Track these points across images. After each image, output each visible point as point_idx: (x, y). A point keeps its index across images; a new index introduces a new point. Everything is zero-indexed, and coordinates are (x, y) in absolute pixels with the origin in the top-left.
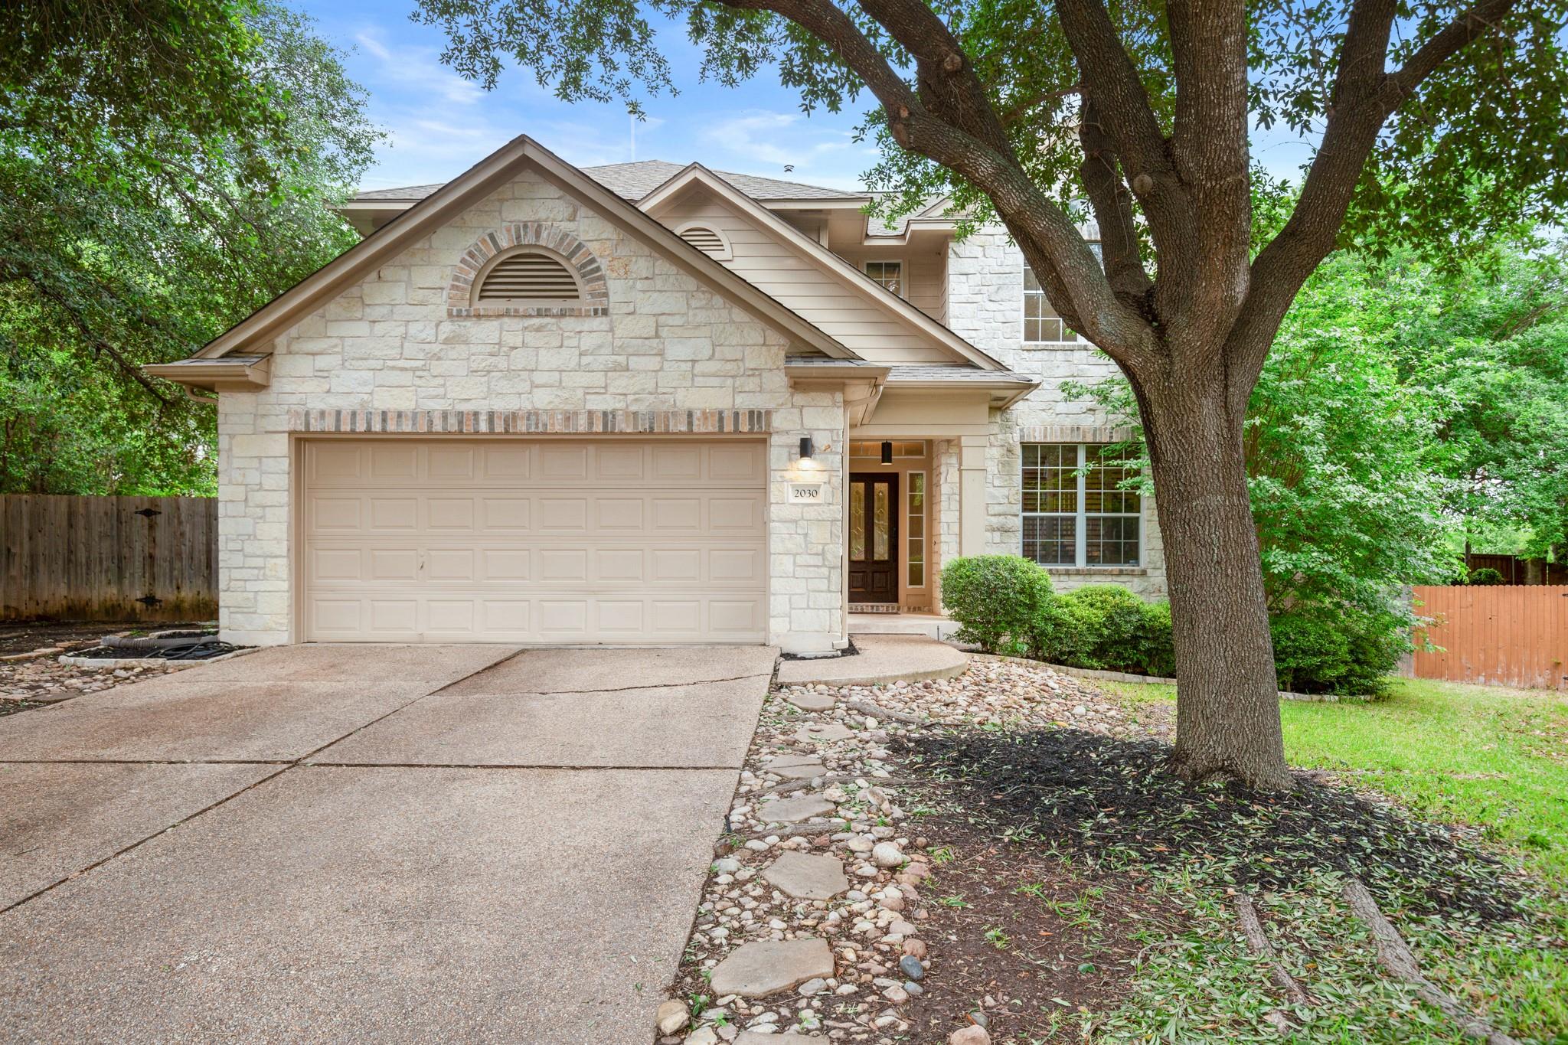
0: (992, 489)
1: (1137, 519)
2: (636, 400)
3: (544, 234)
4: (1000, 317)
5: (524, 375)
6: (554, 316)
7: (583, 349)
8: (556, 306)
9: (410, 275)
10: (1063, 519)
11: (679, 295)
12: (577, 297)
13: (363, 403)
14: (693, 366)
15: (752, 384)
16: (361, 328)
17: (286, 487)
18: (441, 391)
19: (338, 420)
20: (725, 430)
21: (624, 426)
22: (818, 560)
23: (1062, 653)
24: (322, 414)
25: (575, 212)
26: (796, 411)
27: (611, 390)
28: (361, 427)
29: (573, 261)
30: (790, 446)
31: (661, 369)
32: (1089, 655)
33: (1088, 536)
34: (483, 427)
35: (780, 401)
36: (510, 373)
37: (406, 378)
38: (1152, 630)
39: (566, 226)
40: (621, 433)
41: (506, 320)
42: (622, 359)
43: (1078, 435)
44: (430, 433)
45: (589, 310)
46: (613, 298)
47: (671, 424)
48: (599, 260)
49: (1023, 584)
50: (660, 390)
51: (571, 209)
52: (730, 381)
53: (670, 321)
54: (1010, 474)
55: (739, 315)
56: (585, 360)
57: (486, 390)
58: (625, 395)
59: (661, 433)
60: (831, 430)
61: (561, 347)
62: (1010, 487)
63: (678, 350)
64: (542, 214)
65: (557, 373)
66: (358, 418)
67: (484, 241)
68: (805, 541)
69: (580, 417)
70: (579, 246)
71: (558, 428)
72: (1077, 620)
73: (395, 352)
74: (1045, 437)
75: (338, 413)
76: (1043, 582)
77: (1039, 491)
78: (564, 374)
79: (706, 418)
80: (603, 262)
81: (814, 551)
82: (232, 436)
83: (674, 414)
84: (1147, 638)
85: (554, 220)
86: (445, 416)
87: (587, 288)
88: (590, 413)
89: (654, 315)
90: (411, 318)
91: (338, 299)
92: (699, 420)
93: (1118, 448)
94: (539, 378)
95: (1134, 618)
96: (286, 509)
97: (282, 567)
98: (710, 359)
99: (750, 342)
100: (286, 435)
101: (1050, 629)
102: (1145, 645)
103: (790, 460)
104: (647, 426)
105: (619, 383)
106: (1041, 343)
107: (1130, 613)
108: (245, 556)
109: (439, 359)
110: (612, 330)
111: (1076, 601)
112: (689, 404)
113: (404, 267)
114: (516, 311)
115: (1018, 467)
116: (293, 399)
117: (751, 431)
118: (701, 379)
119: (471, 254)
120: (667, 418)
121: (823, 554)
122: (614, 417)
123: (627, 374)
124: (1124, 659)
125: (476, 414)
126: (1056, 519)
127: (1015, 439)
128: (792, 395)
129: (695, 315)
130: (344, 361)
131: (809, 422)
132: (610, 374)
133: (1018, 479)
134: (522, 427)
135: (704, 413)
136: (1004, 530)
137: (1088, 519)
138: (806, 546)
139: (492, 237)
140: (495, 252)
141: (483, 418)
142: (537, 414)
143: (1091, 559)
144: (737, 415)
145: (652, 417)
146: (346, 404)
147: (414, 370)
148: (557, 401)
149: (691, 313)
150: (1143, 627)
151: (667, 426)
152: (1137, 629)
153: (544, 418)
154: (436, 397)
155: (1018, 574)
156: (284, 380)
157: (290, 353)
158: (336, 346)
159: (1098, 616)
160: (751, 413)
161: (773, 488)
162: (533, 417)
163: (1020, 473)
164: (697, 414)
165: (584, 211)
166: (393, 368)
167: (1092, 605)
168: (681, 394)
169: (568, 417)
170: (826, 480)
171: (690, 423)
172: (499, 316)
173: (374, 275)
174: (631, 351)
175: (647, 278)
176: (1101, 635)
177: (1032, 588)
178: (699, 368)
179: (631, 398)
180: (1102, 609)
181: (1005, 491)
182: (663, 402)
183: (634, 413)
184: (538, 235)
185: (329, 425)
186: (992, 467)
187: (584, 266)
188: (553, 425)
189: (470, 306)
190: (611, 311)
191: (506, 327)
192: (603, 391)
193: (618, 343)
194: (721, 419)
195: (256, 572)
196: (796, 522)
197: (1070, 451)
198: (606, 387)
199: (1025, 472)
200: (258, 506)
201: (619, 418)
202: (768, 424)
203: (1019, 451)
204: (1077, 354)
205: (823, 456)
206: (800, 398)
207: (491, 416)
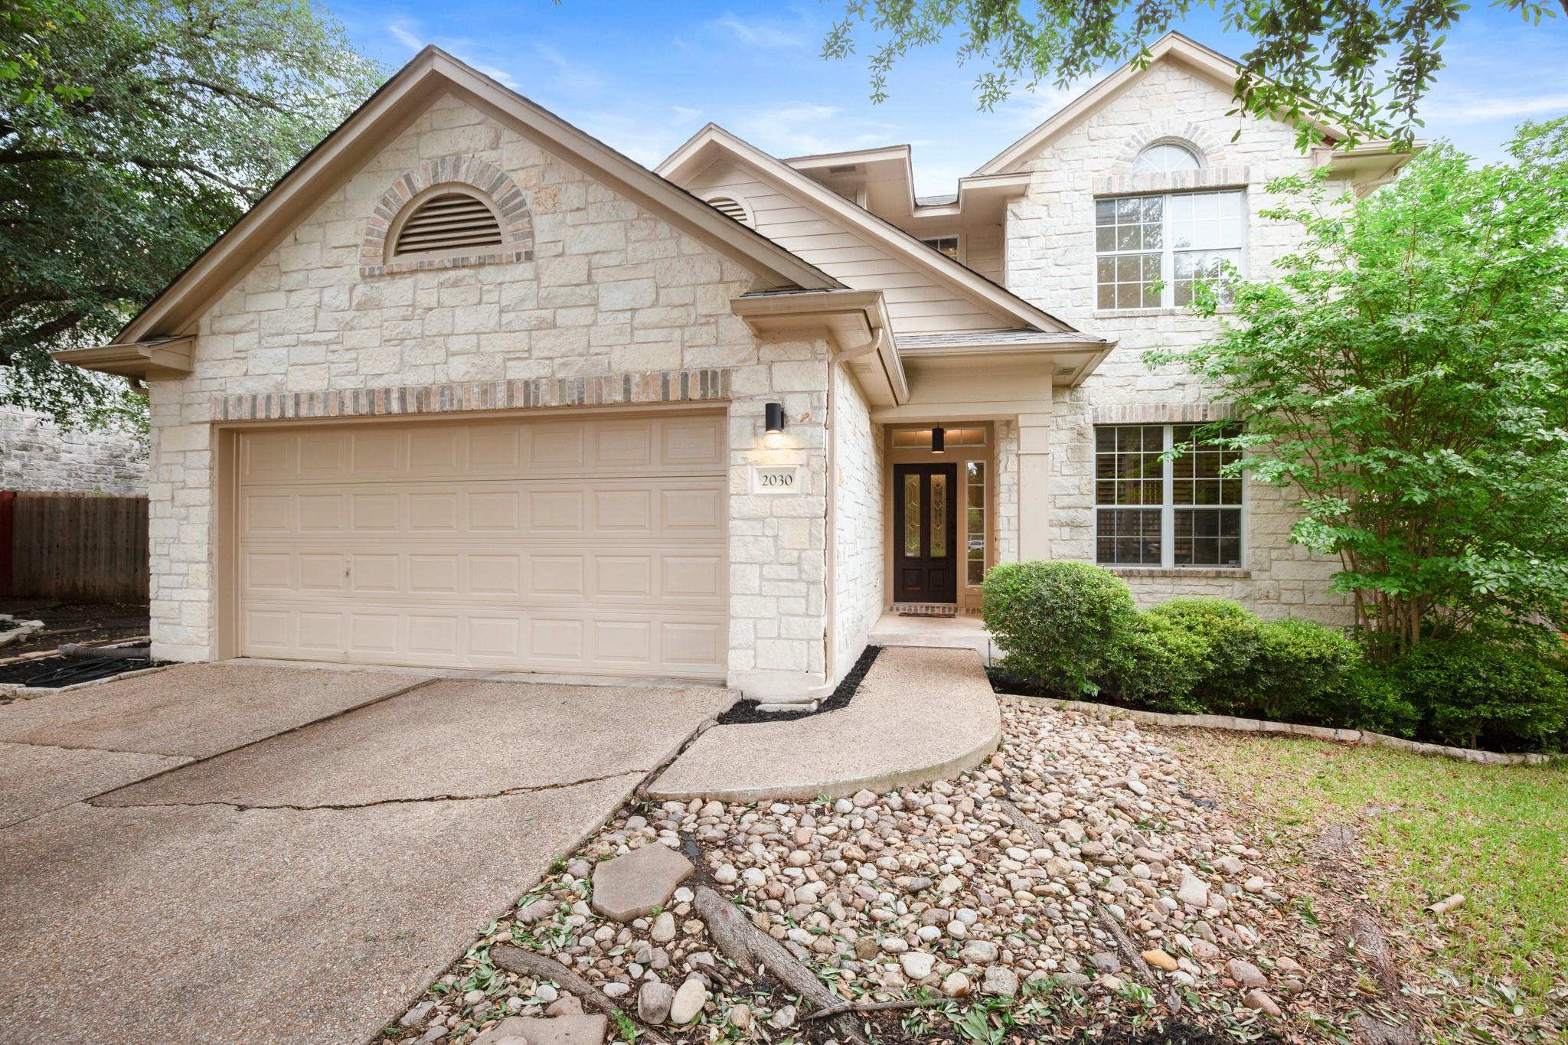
0: (1060, 479)
1: (1238, 511)
2: (563, 364)
3: (463, 169)
4: (1068, 284)
5: (439, 341)
6: (472, 266)
7: (504, 303)
8: (473, 254)
9: (325, 234)
10: (1146, 512)
11: (615, 226)
12: (499, 242)
13: (278, 386)
14: (632, 317)
15: (705, 335)
16: (278, 300)
17: (208, 484)
18: (353, 366)
19: (254, 407)
20: (672, 397)
21: (549, 398)
22: (792, 572)
23: (1149, 696)
24: (240, 399)
25: (498, 137)
26: (763, 368)
27: (536, 353)
28: (275, 414)
29: (495, 197)
30: (754, 417)
31: (594, 323)
32: (1186, 698)
33: (1177, 532)
34: (395, 408)
35: (742, 356)
36: (424, 340)
37: (318, 354)
38: (1277, 661)
39: (489, 156)
40: (546, 408)
41: (421, 276)
42: (547, 314)
43: (1164, 414)
44: (342, 417)
45: (511, 256)
46: (539, 238)
47: (604, 393)
48: (524, 193)
49: (1091, 602)
50: (593, 350)
51: (492, 135)
52: (677, 334)
53: (606, 260)
54: (1082, 461)
55: (690, 245)
56: (506, 318)
57: (398, 361)
58: (551, 358)
59: (592, 406)
60: (810, 393)
61: (480, 303)
62: (1081, 475)
63: (614, 297)
64: (462, 145)
65: (474, 337)
66: (273, 402)
67: (399, 184)
68: (776, 546)
69: (499, 388)
70: (502, 179)
71: (475, 404)
72: (1170, 651)
73: (308, 325)
74: (1124, 417)
75: (254, 398)
76: (1120, 600)
77: (1116, 480)
78: (482, 336)
79: (647, 383)
80: (528, 196)
81: (787, 560)
82: (160, 429)
83: (608, 380)
84: (1268, 673)
85: (476, 150)
86: (356, 395)
87: (510, 228)
88: (510, 383)
89: (587, 255)
90: (325, 283)
91: (258, 269)
92: (637, 385)
93: (1215, 427)
94: (456, 344)
95: (1251, 647)
96: (208, 508)
97: (202, 574)
98: (652, 306)
99: (704, 280)
100: (208, 426)
101: (1131, 664)
102: (1265, 681)
103: (755, 434)
104: (576, 397)
105: (545, 344)
106: (1117, 311)
107: (1245, 640)
108: (172, 561)
109: (352, 329)
110: (537, 278)
111: (1167, 623)
112: (626, 367)
113: (320, 224)
114: (431, 263)
115: (1091, 452)
116: (214, 385)
117: (704, 399)
118: (642, 332)
119: (385, 202)
120: (599, 384)
121: (798, 563)
122: (537, 387)
123: (553, 332)
124: (1235, 700)
125: (387, 391)
126: (1137, 512)
127: (1087, 421)
128: (758, 347)
129: (635, 250)
130: (260, 338)
131: (780, 384)
132: (534, 333)
133: (1092, 467)
134: (435, 405)
135: (644, 376)
136: (1074, 525)
137: (1177, 511)
138: (777, 553)
139: (408, 178)
140: (410, 196)
141: (395, 395)
142: (451, 388)
143: (1179, 559)
144: (685, 376)
145: (582, 385)
146: (261, 387)
147: (328, 343)
148: (474, 370)
149: (630, 248)
150: (1263, 658)
151: (600, 396)
152: (1254, 661)
153: (458, 393)
154: (348, 373)
155: (1085, 588)
156: (206, 364)
157: (213, 333)
158: (253, 322)
159: (1200, 646)
160: (704, 373)
161: (734, 474)
162: (447, 392)
163: (1094, 459)
164: (636, 379)
165: (508, 135)
166: (307, 343)
167: (1190, 628)
168: (616, 355)
169: (486, 390)
170: (804, 462)
171: (627, 391)
172: (413, 272)
173: (290, 238)
174: (558, 302)
175: (578, 209)
176: (1204, 670)
177: (1105, 609)
178: (640, 318)
179: (557, 361)
180: (1206, 634)
181: (1076, 481)
182: (595, 365)
183: (560, 381)
184: (456, 169)
185: (245, 413)
186: (1060, 453)
187: (506, 202)
188: (469, 400)
189: (384, 262)
190: (536, 253)
191: (420, 285)
192: (526, 355)
193: (543, 293)
194: (666, 384)
195: (180, 578)
196: (763, 519)
197: (1153, 433)
198: (529, 350)
199: (1099, 459)
200: (183, 506)
201: (543, 388)
202: (726, 387)
203: (1092, 435)
204: (1161, 320)
205: (799, 429)
206: (768, 352)
207: (403, 393)
